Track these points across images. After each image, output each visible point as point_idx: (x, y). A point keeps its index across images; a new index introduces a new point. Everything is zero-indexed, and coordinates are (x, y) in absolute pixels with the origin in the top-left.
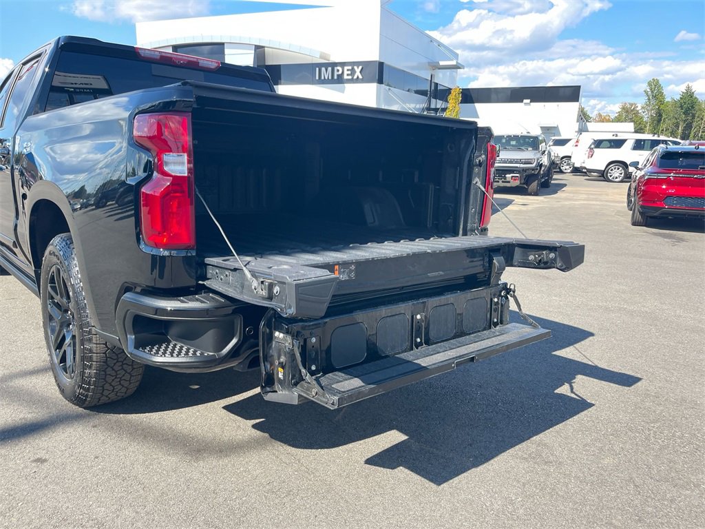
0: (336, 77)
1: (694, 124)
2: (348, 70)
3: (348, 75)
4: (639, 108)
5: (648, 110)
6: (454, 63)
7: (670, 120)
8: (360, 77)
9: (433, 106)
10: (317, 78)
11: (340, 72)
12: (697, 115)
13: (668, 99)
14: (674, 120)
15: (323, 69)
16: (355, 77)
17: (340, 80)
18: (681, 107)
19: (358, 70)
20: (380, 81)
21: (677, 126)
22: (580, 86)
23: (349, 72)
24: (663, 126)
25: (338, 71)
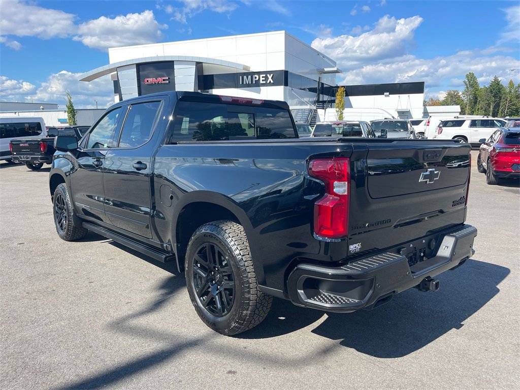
0: (254, 83)
1: (501, 104)
2: (263, 77)
3: (263, 80)
4: (460, 93)
5: (467, 95)
6: (335, 69)
7: (483, 101)
8: (272, 82)
9: (321, 100)
10: (241, 83)
11: (257, 79)
12: (502, 97)
13: (481, 87)
14: (487, 102)
15: (245, 77)
16: (268, 82)
17: (257, 84)
18: (491, 92)
19: (270, 77)
20: (286, 84)
21: (489, 105)
22: (424, 82)
23: (264, 79)
24: (478, 106)
25: (256, 78)
